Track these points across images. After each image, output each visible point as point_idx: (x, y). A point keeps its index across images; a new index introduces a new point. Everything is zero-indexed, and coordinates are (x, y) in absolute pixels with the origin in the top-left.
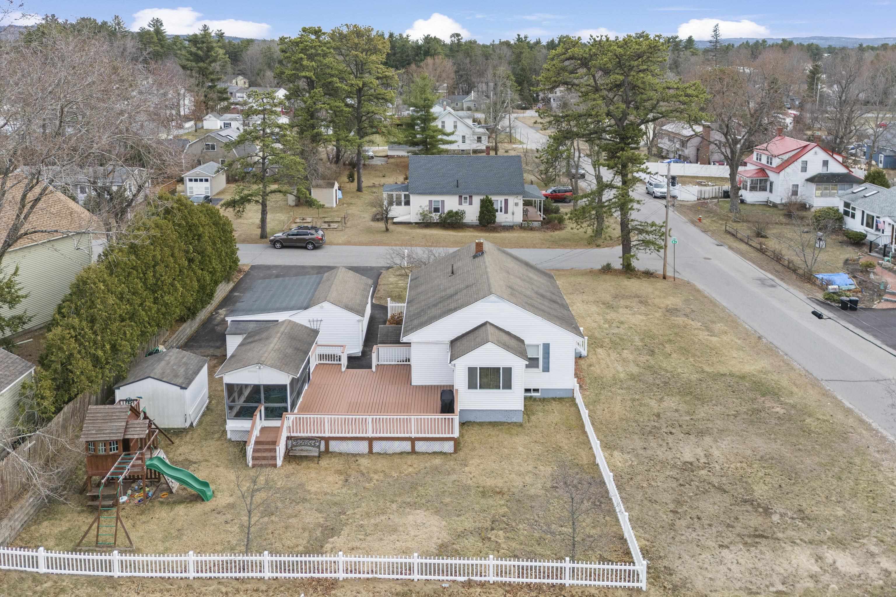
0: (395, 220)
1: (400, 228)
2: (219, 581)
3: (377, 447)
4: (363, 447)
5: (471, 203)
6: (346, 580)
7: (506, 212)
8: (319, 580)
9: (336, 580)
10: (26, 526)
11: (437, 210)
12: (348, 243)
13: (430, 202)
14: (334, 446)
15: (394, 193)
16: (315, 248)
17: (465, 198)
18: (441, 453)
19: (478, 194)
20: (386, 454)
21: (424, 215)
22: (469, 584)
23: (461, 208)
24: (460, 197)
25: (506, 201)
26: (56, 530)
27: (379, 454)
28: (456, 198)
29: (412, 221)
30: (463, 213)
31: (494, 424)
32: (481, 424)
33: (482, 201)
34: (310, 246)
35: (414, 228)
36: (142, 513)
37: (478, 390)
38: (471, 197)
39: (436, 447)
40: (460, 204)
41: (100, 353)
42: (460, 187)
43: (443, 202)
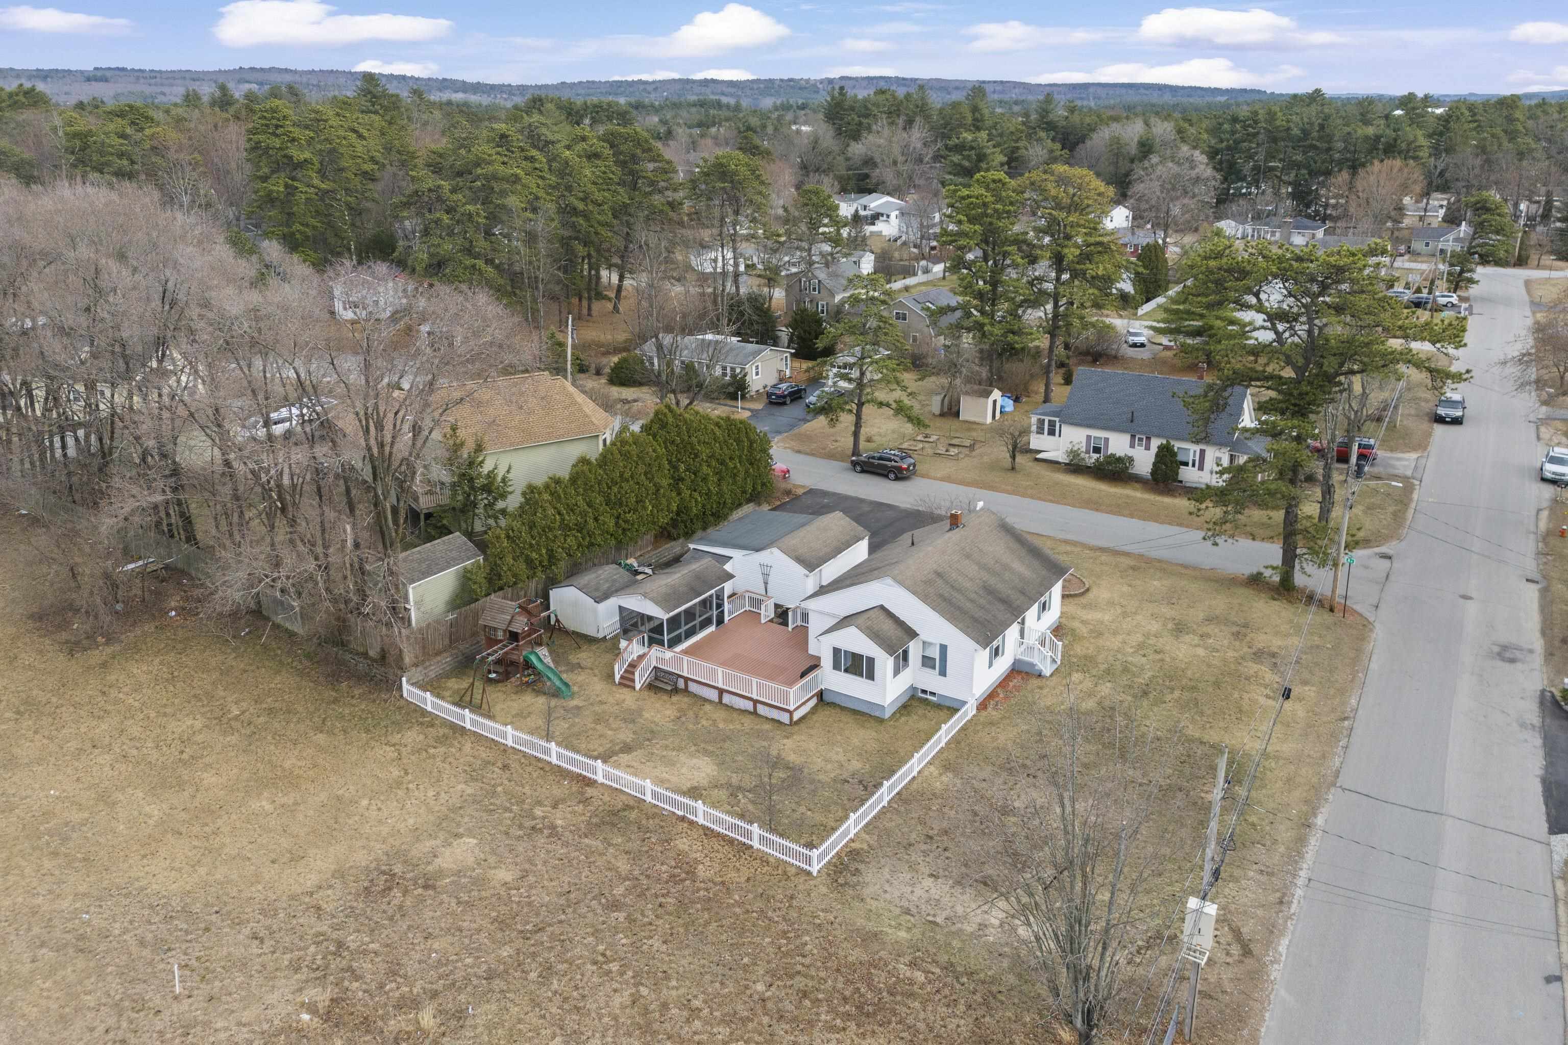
0: (1040, 456)
1: (1038, 469)
2: (525, 755)
3: (726, 699)
4: (713, 695)
5: (1148, 448)
6: (602, 784)
7: (1201, 468)
8: (585, 777)
9: (595, 781)
10: (439, 677)
11: (1097, 450)
12: (948, 479)
13: (1089, 437)
14: (693, 687)
15: (1047, 419)
16: (897, 479)
17: (1140, 440)
18: (779, 722)
19: (1158, 436)
20: (732, 707)
21: (1074, 453)
22: (683, 819)
23: (1131, 452)
24: (1133, 437)
25: (1202, 452)
26: (456, 687)
27: (727, 705)
28: (1126, 438)
29: (1060, 460)
30: (1131, 459)
31: (855, 712)
32: (843, 709)
33: (1161, 448)
34: (892, 476)
35: (1058, 470)
36: (516, 693)
37: (842, 674)
38: (1148, 439)
39: (775, 714)
40: (1132, 446)
41: (534, 555)
42: (1136, 421)
43: (1107, 440)
